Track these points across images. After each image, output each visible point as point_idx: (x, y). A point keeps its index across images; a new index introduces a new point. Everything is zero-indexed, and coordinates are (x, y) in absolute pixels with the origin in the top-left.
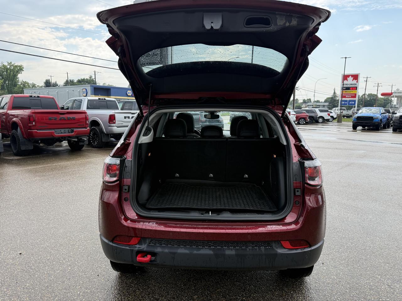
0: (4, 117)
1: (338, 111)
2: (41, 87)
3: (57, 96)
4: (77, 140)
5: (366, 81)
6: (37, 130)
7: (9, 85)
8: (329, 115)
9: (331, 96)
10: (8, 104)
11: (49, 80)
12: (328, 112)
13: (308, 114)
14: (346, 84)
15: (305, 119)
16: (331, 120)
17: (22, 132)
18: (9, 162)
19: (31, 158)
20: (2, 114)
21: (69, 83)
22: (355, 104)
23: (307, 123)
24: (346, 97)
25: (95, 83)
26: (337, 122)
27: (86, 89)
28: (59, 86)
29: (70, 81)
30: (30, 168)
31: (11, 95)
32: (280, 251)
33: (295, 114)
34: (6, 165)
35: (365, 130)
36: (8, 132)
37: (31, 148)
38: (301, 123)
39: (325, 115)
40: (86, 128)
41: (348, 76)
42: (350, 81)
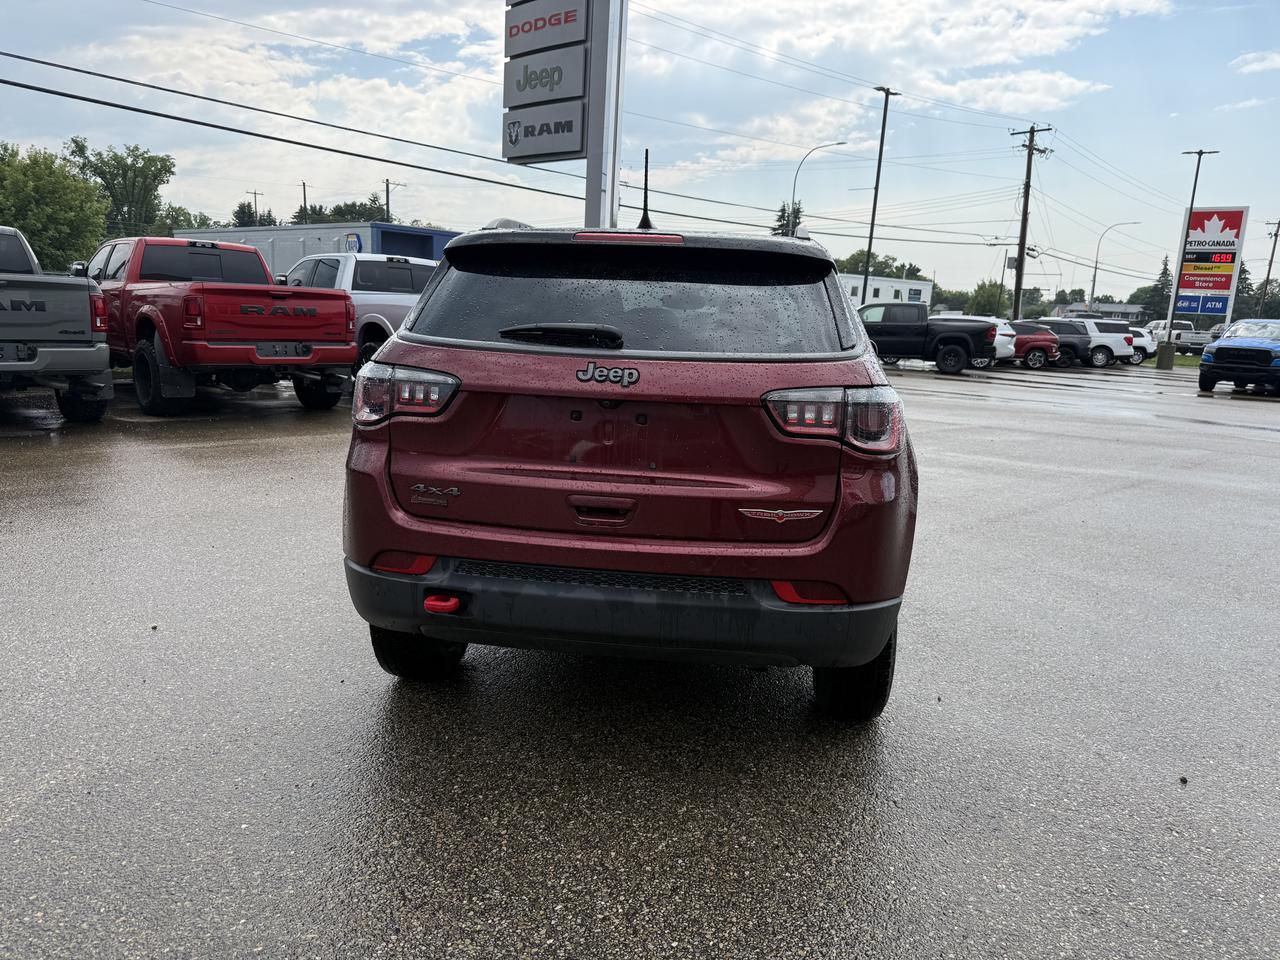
0: (117, 303)
1: (1164, 332)
2: (228, 225)
3: (270, 252)
4: (319, 378)
5: (1276, 235)
6: (208, 340)
7: (130, 216)
8: (1129, 341)
9: (1151, 284)
10: (127, 267)
11: (249, 205)
12: (1128, 332)
13: (1057, 337)
14: (1200, 243)
15: (1045, 350)
16: (1136, 359)
17: (165, 345)
18: (131, 431)
19: (186, 421)
20: (112, 295)
21: (309, 216)
22: (1224, 309)
23: (1050, 366)
24: (1197, 284)
25: (388, 219)
26: (1155, 365)
27: (358, 237)
28: (278, 224)
29: (313, 209)
30: (184, 446)
31: (137, 239)
32: (768, 604)
33: (1014, 333)
34: (121, 436)
35: (1245, 393)
36: (127, 346)
37: (190, 393)
38: (1031, 364)
39: (1116, 342)
40: (346, 342)
41: (1208, 215)
42: (1214, 231)
